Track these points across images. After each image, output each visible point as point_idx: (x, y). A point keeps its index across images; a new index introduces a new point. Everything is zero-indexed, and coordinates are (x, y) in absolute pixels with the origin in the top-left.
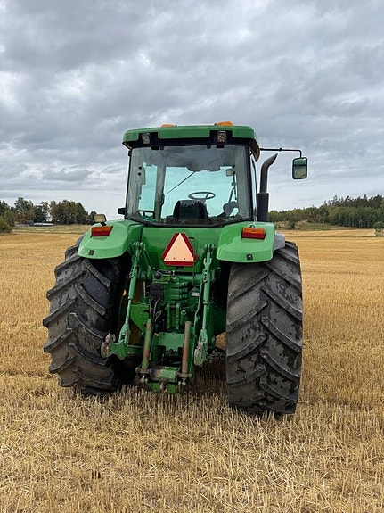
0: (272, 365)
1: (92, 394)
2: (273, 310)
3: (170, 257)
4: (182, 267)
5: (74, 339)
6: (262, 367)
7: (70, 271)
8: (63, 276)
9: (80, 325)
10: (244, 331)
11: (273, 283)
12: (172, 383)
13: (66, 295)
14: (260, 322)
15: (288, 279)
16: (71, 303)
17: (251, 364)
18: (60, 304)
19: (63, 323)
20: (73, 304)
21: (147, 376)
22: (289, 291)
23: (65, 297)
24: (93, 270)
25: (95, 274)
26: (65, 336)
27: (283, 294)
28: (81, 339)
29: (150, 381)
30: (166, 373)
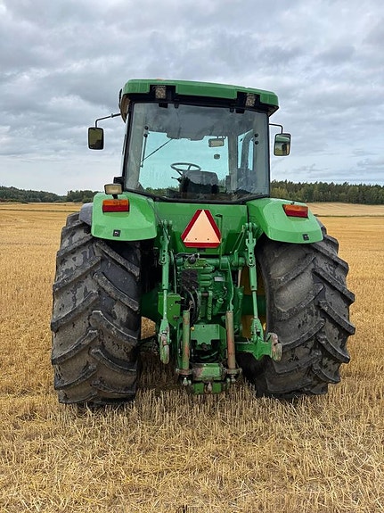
0: (329, 349)
1: (103, 406)
2: (328, 293)
3: (191, 238)
4: (204, 249)
5: (98, 343)
6: (319, 353)
7: (79, 258)
8: (70, 264)
9: (109, 326)
10: (301, 317)
11: (322, 264)
12: (217, 381)
13: (82, 289)
14: (318, 307)
15: (336, 260)
16: (94, 298)
17: (307, 351)
18: (75, 300)
19: (81, 325)
20: (96, 300)
21: (191, 377)
22: (338, 273)
23: (80, 291)
24: (113, 255)
25: (119, 260)
26: (87, 342)
27: (334, 275)
28: (108, 342)
29: (194, 382)
30: (209, 371)
